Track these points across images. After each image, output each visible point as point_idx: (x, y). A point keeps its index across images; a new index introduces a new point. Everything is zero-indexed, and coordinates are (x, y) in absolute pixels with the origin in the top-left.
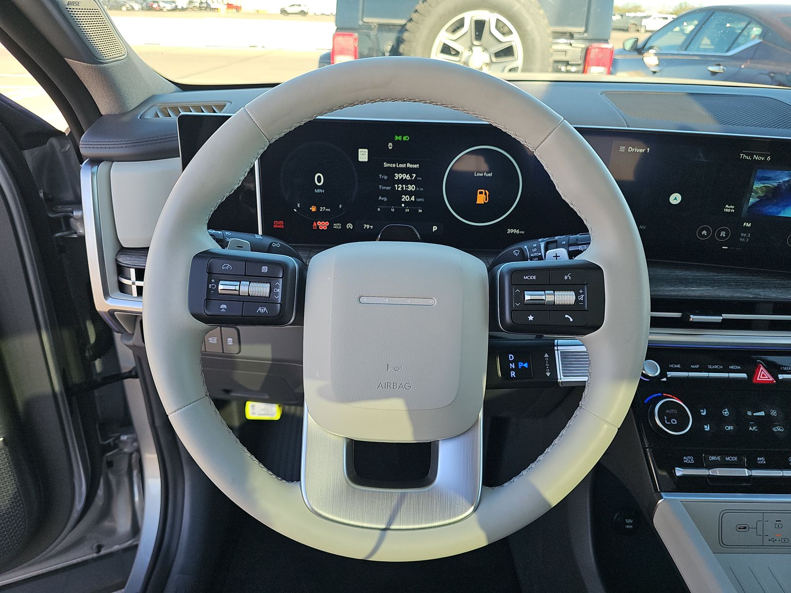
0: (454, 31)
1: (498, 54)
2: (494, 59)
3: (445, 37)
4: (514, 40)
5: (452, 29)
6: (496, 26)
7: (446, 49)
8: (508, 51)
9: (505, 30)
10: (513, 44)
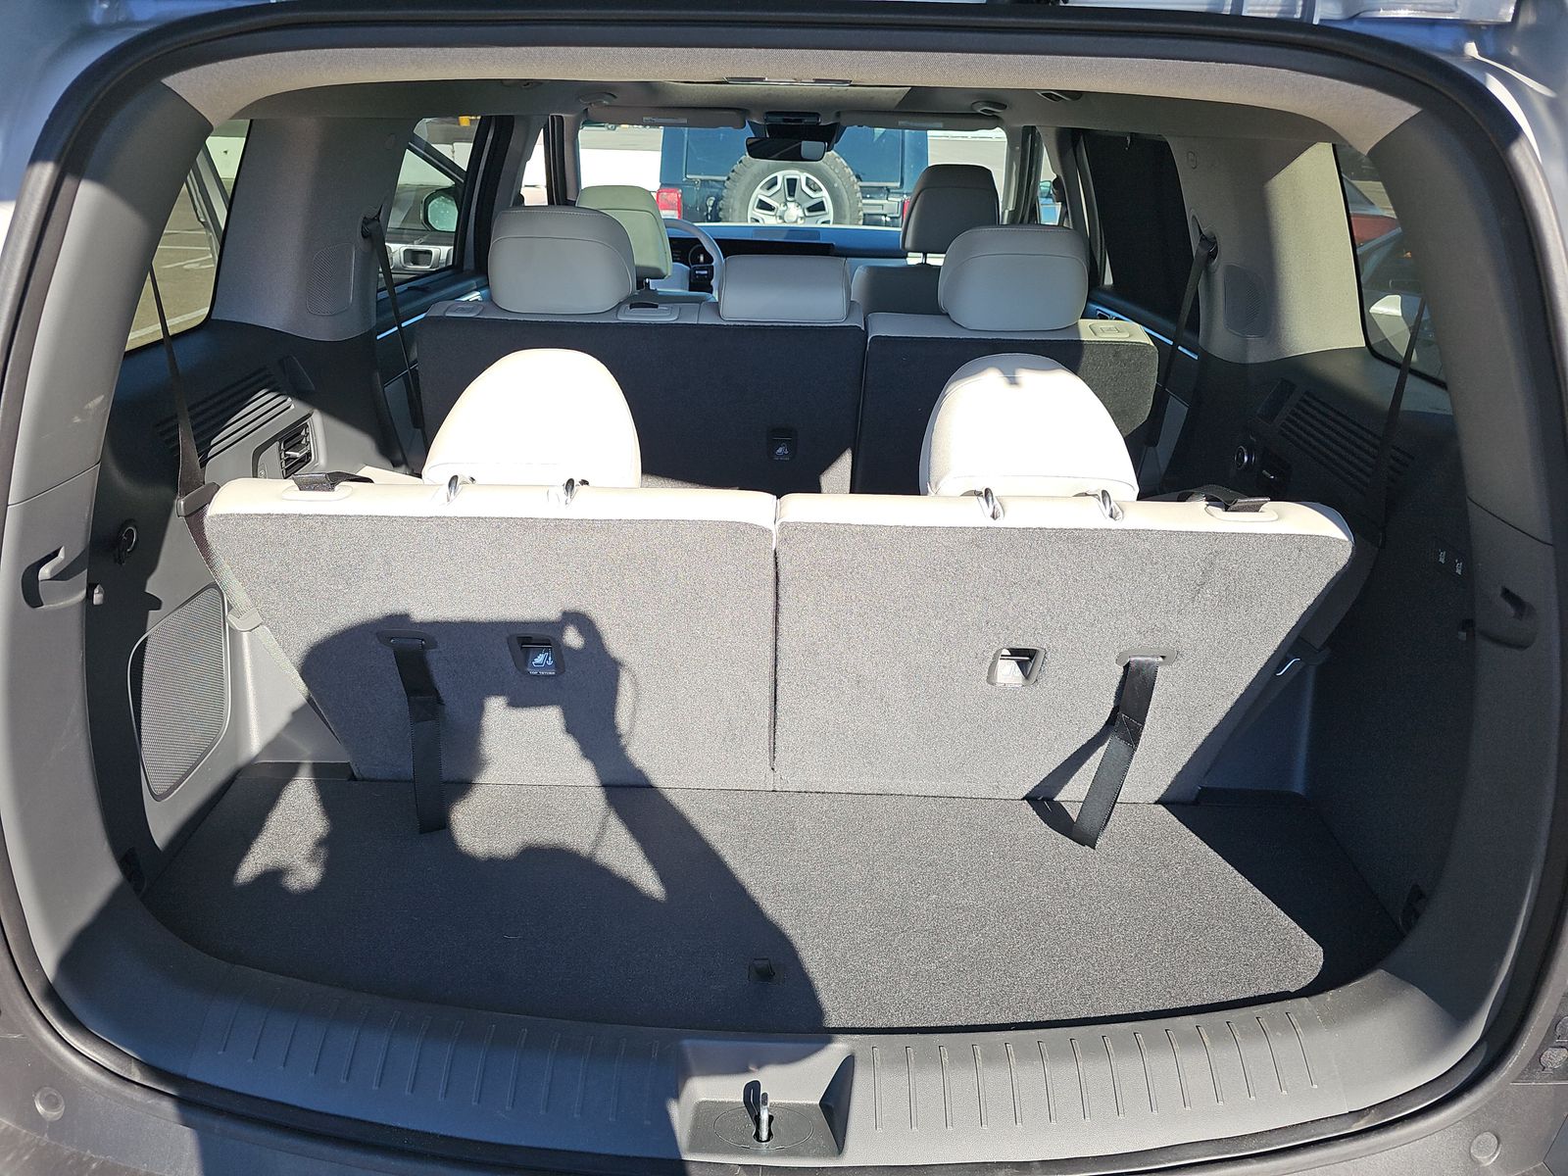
0: (769, 189)
1: (810, 209)
2: (807, 214)
3: (760, 193)
4: (824, 195)
5: (766, 187)
6: (807, 184)
7: (764, 206)
8: (819, 207)
9: (816, 187)
10: (824, 199)
